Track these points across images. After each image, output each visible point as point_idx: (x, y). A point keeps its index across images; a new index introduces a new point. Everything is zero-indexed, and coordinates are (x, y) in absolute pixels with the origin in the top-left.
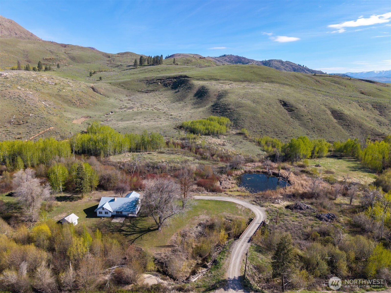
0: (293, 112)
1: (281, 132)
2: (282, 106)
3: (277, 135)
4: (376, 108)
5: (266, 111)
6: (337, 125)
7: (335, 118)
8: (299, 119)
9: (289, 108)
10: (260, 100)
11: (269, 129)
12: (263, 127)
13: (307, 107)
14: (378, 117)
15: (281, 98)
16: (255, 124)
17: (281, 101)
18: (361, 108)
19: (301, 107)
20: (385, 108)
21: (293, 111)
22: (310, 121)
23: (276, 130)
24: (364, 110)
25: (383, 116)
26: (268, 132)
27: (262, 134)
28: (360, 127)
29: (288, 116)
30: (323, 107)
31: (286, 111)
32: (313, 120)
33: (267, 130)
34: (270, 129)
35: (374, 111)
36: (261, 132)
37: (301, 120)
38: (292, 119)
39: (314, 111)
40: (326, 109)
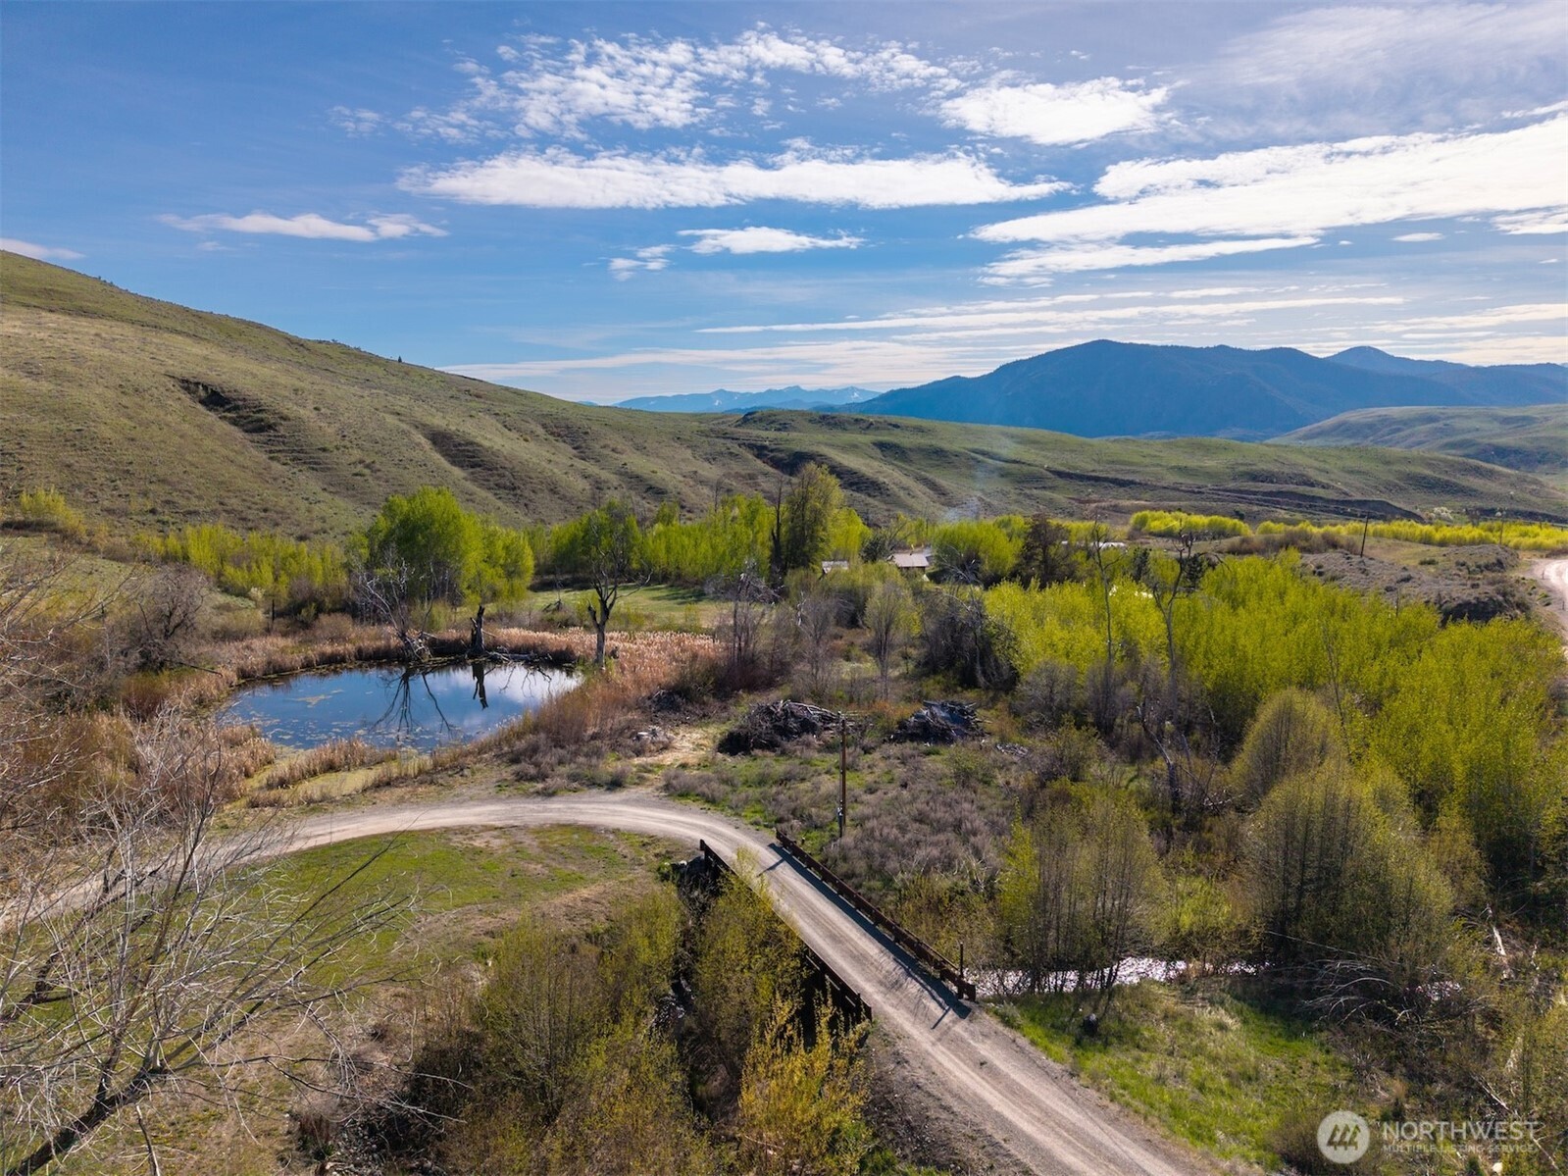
0: (272, 433)
1: (262, 514)
2: (199, 407)
3: (250, 524)
4: (559, 435)
5: (130, 418)
6: (470, 486)
7: (453, 463)
8: (315, 465)
9: (241, 413)
10: (70, 368)
11: (195, 501)
12: (152, 487)
13: (325, 416)
14: (580, 464)
15: (178, 371)
16: (96, 474)
17: (188, 385)
18: (514, 435)
19: (302, 411)
20: (586, 433)
21: (270, 427)
22: (367, 471)
23: (234, 503)
24: (526, 440)
25: (592, 462)
26: (196, 513)
27: (164, 523)
28: (553, 491)
29: (255, 452)
30: (391, 420)
31: (233, 427)
32: (378, 466)
33: (182, 502)
34: (200, 498)
35: (557, 444)
36: (153, 511)
37: (322, 470)
38: (276, 466)
39: (365, 432)
40: (404, 426)
